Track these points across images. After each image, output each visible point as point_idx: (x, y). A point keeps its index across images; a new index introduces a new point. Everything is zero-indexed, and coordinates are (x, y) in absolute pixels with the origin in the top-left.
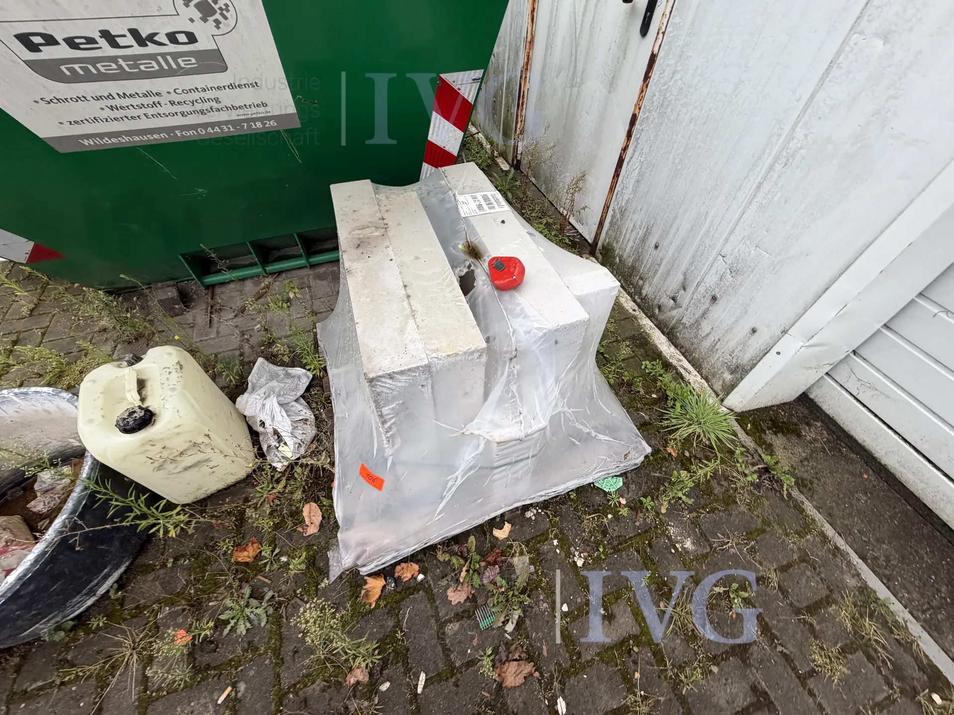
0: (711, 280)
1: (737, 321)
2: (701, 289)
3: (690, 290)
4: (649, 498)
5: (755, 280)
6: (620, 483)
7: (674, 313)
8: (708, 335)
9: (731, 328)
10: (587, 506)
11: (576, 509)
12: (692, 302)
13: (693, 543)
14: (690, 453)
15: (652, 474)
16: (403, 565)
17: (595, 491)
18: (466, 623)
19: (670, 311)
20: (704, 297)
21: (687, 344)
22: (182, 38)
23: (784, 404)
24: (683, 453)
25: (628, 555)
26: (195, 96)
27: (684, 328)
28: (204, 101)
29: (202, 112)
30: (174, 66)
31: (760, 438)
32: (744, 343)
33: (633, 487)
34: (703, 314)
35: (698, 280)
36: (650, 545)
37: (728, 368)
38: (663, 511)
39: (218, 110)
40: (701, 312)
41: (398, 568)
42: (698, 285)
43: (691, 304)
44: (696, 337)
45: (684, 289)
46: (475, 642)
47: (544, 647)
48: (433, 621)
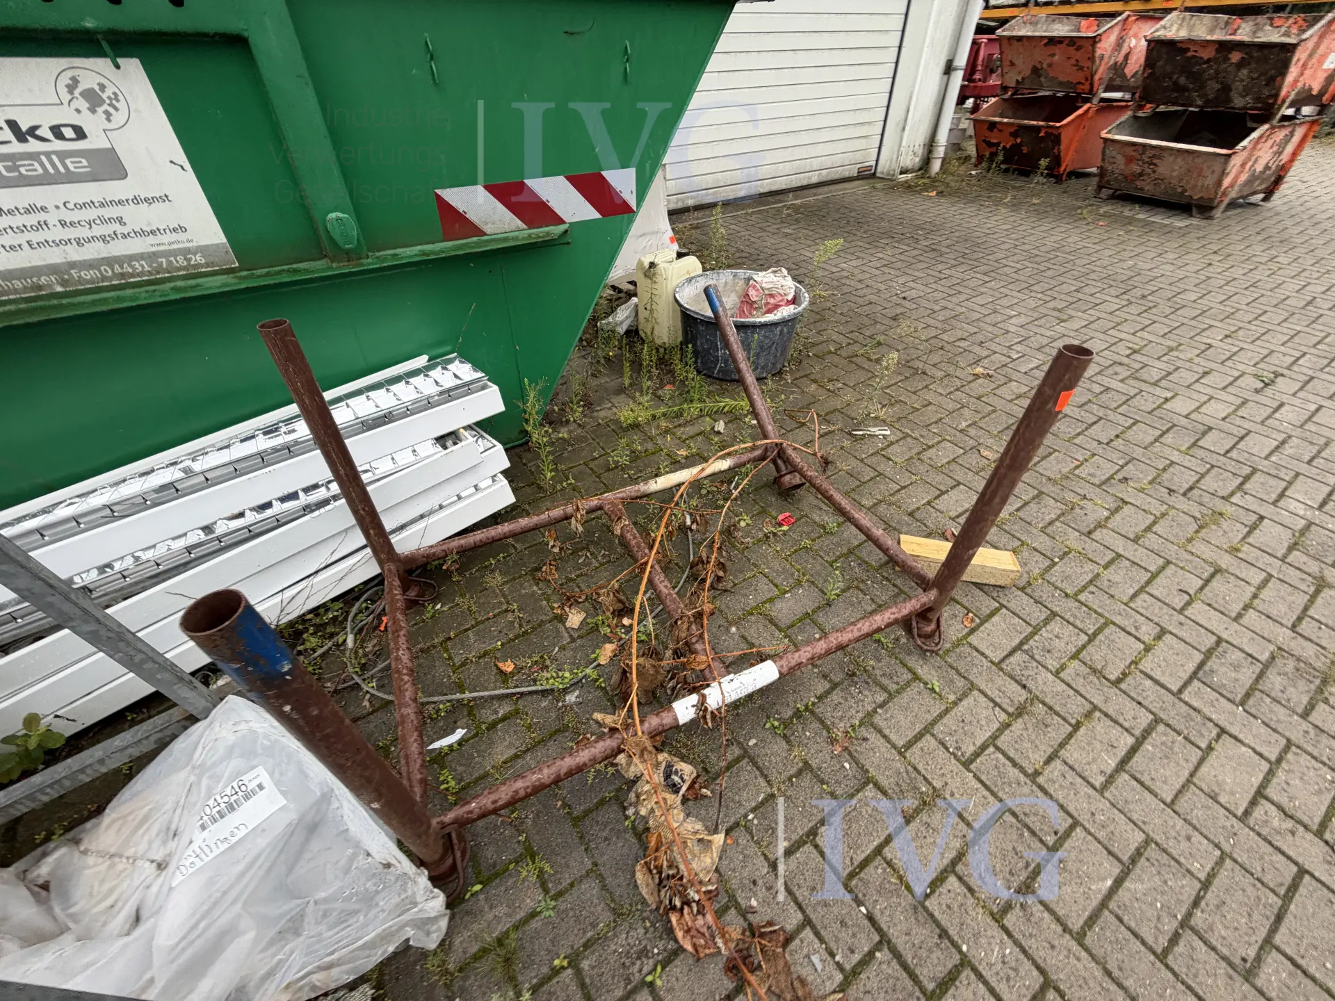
22: (69, 133)
26: (91, 214)
28: (105, 221)
29: (104, 239)
30: (62, 170)
39: (125, 236)
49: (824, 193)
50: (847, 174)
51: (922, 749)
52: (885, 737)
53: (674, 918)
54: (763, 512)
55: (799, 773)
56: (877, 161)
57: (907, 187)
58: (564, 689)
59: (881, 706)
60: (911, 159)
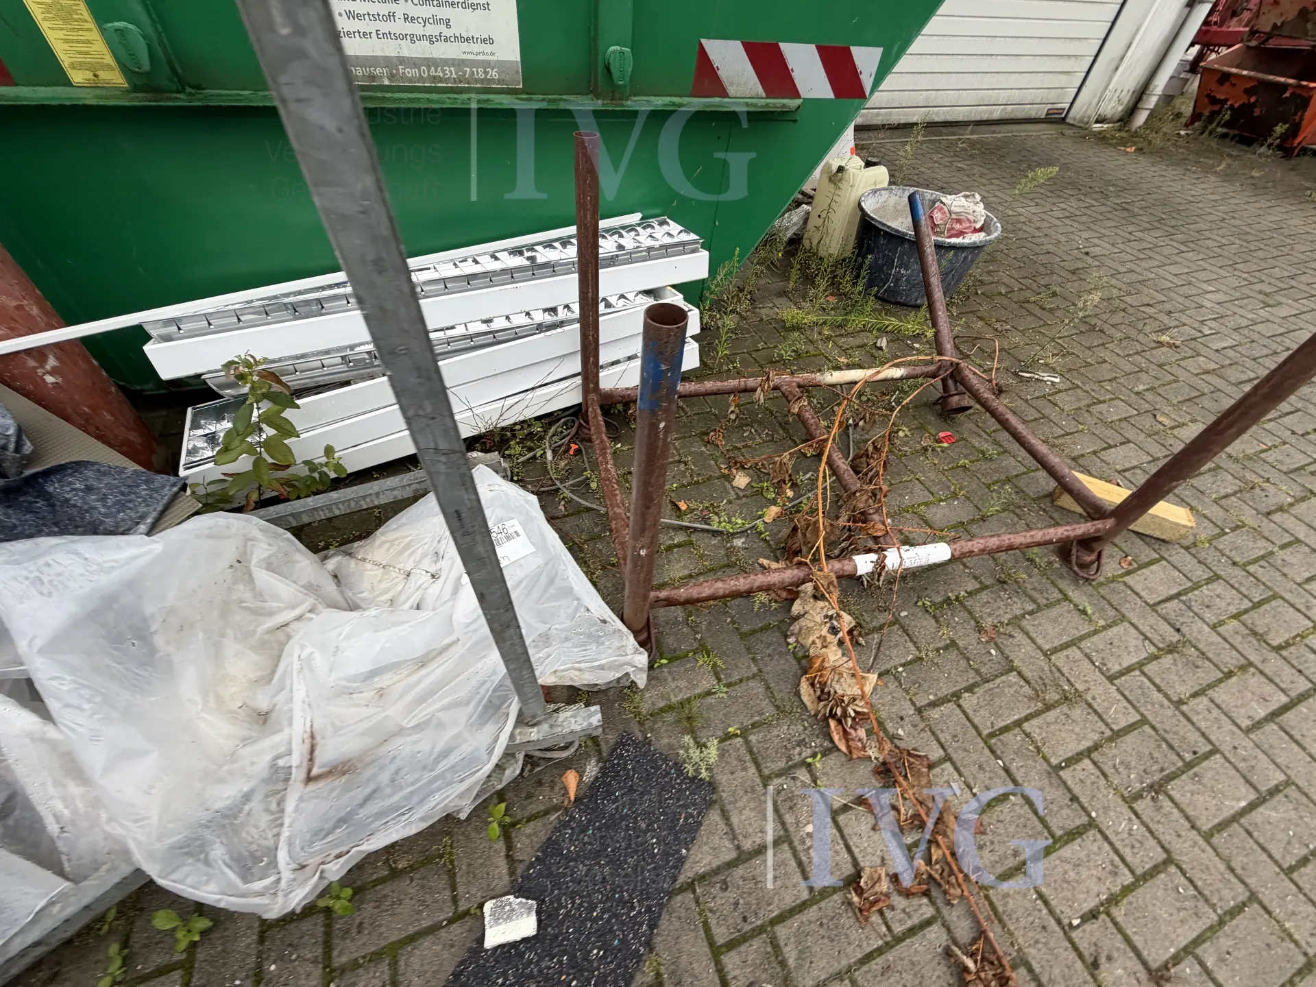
26: (428, 12)
28: (436, 21)
29: (431, 40)
39: (446, 40)
49: (1003, 132)
50: (1033, 114)
51: (1067, 657)
52: (1031, 638)
53: (832, 723)
54: (922, 428)
55: (946, 648)
56: (1072, 104)
57: (1101, 138)
58: (733, 534)
59: (1031, 613)
60: (1113, 106)
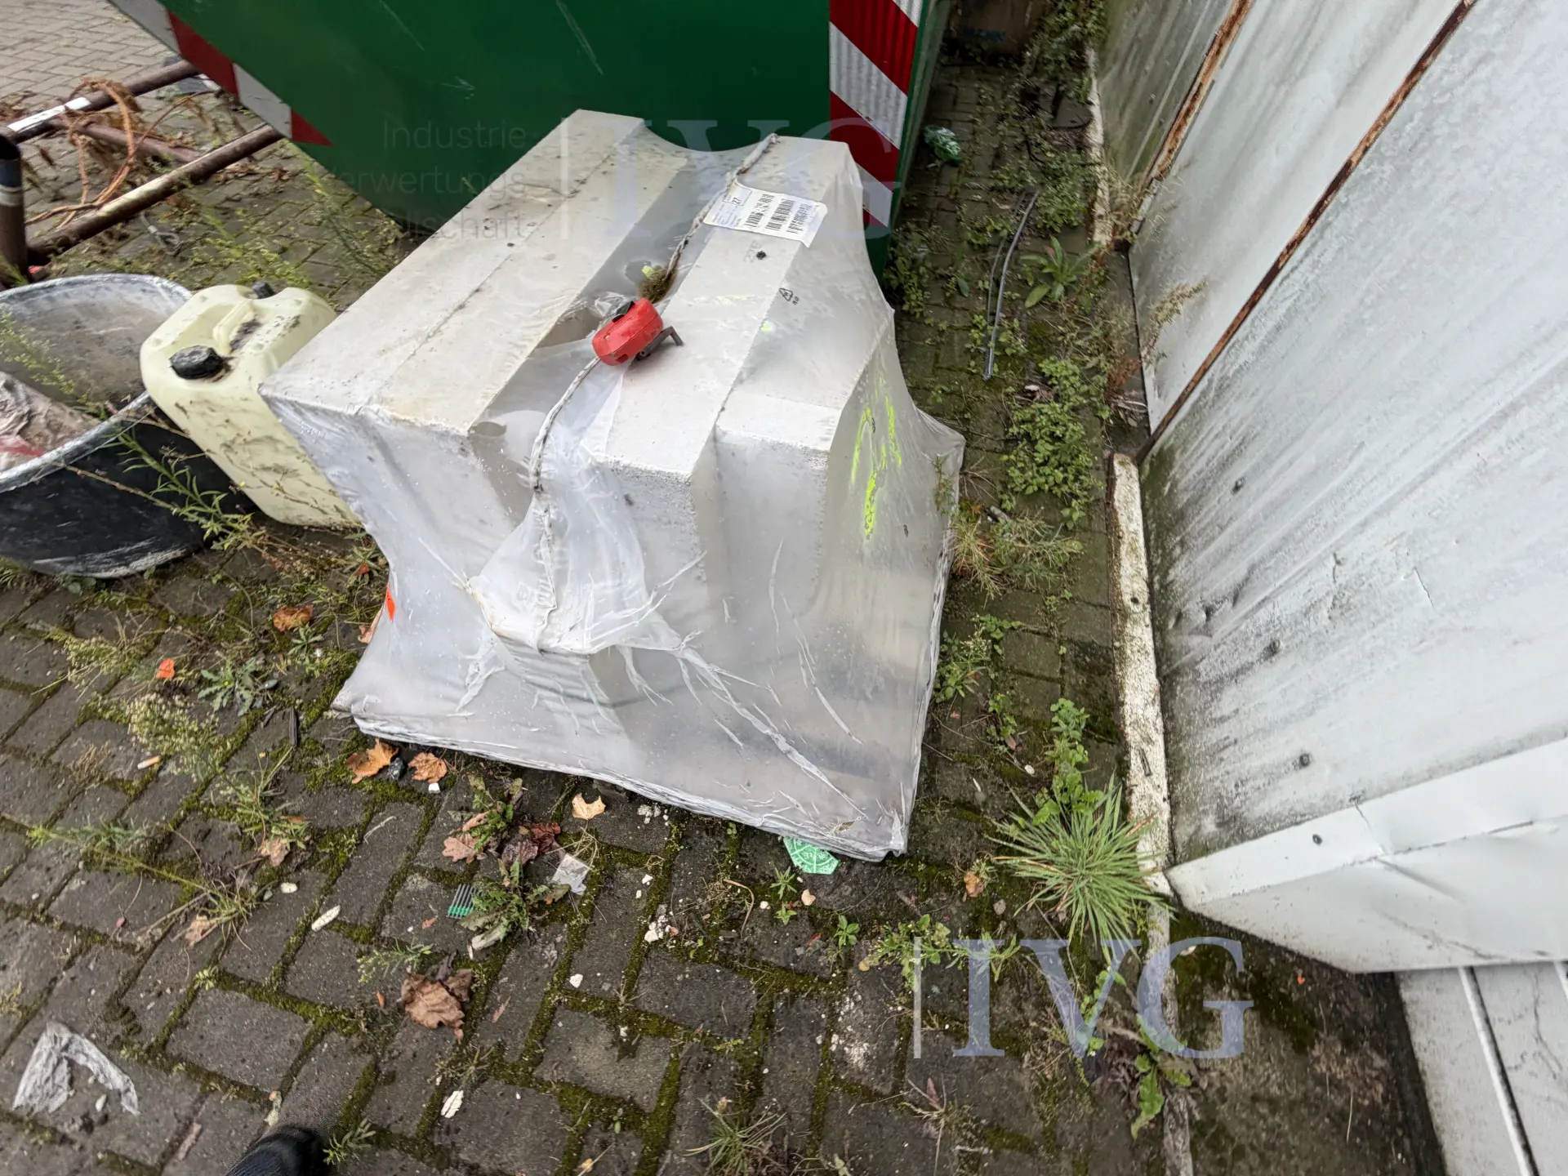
0: (1288, 604)
1: (1287, 721)
2: (1263, 615)
3: (1245, 606)
4: (856, 927)
5: (1368, 648)
6: (829, 867)
7: (1195, 641)
8: (1222, 720)
9: (1266, 731)
10: (743, 864)
11: (721, 856)
12: (1235, 635)
13: (867, 1057)
14: (1010, 909)
15: (900, 894)
16: (431, 756)
17: (776, 850)
18: (439, 890)
19: (1190, 634)
20: (1259, 635)
21: (1181, 716)
23: (1323, 966)
24: (993, 901)
25: (738, 985)
27: (1195, 682)
31: (1197, 989)
32: (1273, 776)
33: (847, 890)
34: (1238, 672)
35: (1266, 593)
36: (791, 1000)
37: (1221, 808)
38: (863, 967)
40: (1237, 664)
41: (422, 756)
42: (1260, 605)
43: (1229, 640)
44: (1202, 712)
45: (1235, 600)
46: (427, 924)
47: (502, 1008)
48: (404, 855)
